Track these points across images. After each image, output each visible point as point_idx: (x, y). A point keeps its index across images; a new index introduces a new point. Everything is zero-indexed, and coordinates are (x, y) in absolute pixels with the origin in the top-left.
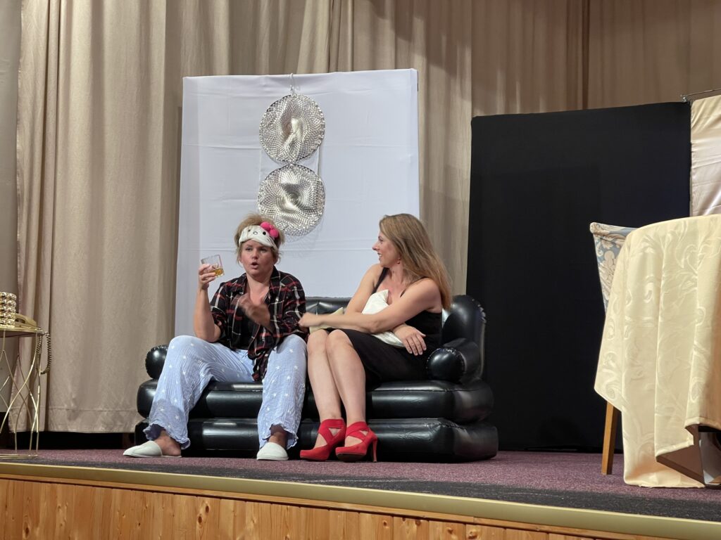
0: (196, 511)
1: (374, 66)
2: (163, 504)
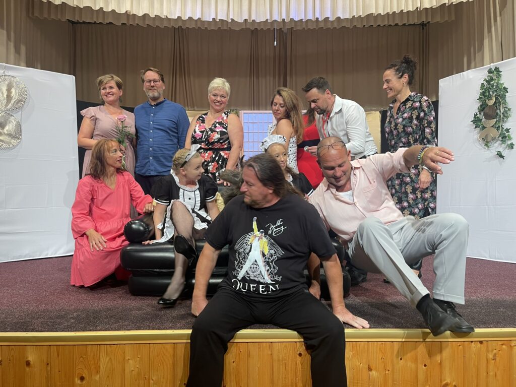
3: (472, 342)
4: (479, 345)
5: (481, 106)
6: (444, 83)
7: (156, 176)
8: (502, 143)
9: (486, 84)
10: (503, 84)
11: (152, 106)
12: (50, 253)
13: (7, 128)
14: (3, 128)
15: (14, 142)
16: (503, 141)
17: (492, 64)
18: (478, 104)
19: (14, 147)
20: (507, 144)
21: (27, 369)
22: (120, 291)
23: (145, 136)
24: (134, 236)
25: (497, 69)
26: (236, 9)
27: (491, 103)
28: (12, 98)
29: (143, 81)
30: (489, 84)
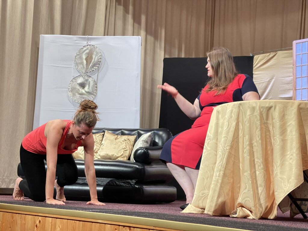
0: (35, 222)
1: (124, 34)
2: (21, 218)
14: (84, 88)
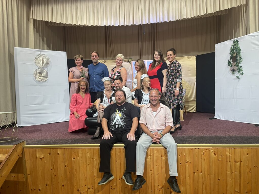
3: (196, 148)
4: (198, 149)
5: (231, 56)
6: (217, 46)
7: (97, 92)
8: (239, 73)
9: (233, 47)
10: (239, 47)
11: (94, 65)
12: (60, 120)
13: (43, 74)
14: (41, 74)
15: (45, 79)
16: (239, 72)
17: (235, 38)
18: (230, 55)
19: (46, 81)
20: (240, 73)
21: (58, 155)
22: (85, 134)
23: (92, 77)
24: (90, 115)
25: (237, 41)
26: (128, 20)
27: (235, 55)
28: (44, 62)
29: (91, 56)
30: (234, 47)
